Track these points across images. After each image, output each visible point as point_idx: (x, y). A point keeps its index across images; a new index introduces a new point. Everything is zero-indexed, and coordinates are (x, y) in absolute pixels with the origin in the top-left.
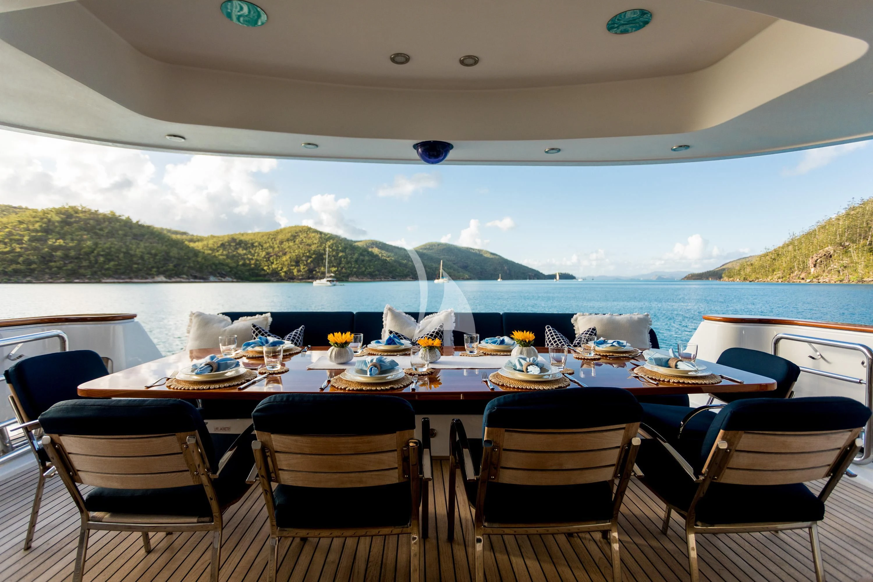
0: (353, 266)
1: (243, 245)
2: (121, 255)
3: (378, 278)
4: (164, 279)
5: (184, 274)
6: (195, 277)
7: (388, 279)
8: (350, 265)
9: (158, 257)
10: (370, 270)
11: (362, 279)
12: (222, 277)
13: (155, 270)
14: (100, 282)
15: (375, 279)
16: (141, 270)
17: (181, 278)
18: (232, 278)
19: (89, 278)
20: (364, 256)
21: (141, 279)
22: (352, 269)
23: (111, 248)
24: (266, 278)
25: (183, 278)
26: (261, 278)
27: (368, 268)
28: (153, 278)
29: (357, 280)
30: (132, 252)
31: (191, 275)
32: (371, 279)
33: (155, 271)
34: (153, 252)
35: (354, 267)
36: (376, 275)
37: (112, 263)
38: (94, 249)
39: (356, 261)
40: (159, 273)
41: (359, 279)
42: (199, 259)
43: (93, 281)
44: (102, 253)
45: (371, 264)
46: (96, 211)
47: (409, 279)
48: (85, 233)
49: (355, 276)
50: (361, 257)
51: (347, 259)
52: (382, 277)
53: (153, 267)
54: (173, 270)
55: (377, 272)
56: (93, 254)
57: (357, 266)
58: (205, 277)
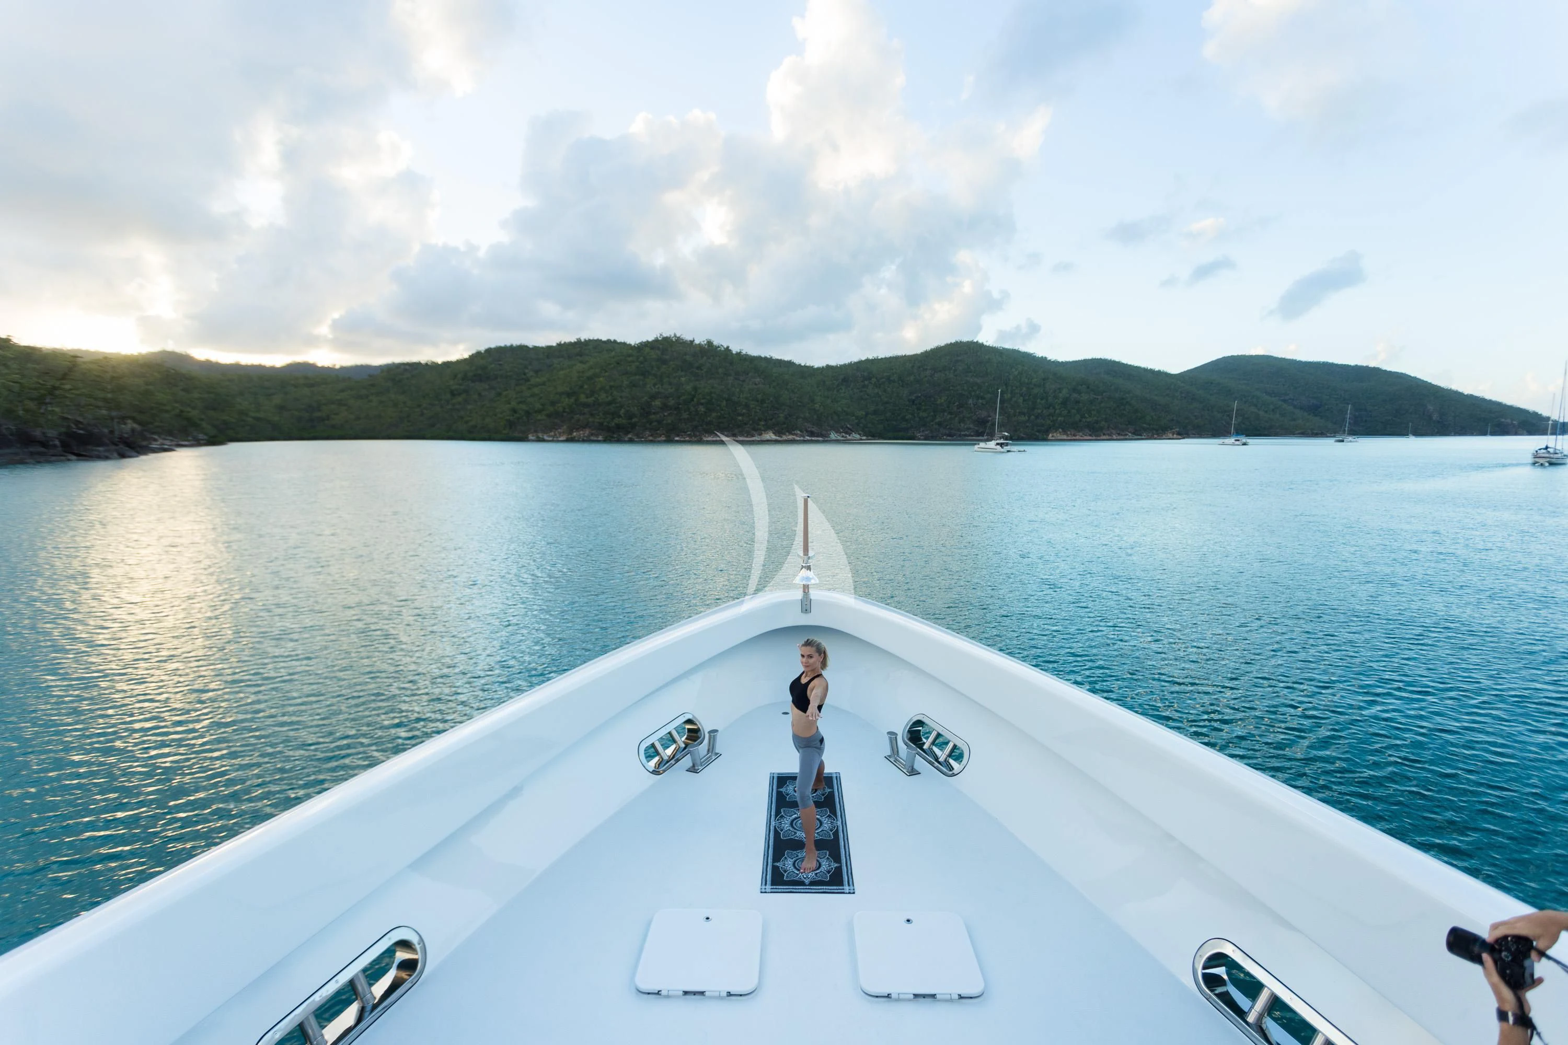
0: (1057, 411)
1: (874, 380)
2: (724, 403)
3: (1104, 434)
4: (774, 437)
5: (796, 429)
6: (812, 434)
7: (1127, 435)
8: (1051, 410)
9: (765, 405)
10: (1088, 420)
11: (1074, 435)
12: (846, 433)
13: (763, 423)
14: (700, 442)
15: (1100, 436)
16: (746, 424)
17: (793, 434)
18: (860, 434)
19: (690, 436)
20: (1079, 393)
21: (747, 437)
22: (1055, 418)
23: (711, 393)
24: (910, 434)
25: (796, 435)
26: (901, 434)
27: (1086, 415)
28: (760, 435)
29: (1065, 437)
30: (735, 399)
31: (807, 431)
32: (1090, 435)
33: (763, 425)
34: (759, 397)
35: (1060, 415)
36: (1101, 429)
37: (714, 415)
38: (694, 396)
39: (1064, 403)
40: (768, 428)
41: (1068, 435)
42: (817, 406)
43: (694, 439)
44: (703, 401)
45: (1094, 407)
46: (692, 342)
47: (1171, 436)
48: (683, 373)
49: (1060, 430)
50: (1075, 395)
51: (1047, 400)
52: (1114, 431)
53: (760, 420)
54: (784, 423)
55: (1103, 423)
56: (693, 403)
57: (1065, 412)
58: (824, 432)
